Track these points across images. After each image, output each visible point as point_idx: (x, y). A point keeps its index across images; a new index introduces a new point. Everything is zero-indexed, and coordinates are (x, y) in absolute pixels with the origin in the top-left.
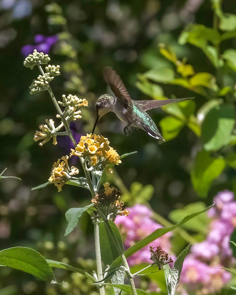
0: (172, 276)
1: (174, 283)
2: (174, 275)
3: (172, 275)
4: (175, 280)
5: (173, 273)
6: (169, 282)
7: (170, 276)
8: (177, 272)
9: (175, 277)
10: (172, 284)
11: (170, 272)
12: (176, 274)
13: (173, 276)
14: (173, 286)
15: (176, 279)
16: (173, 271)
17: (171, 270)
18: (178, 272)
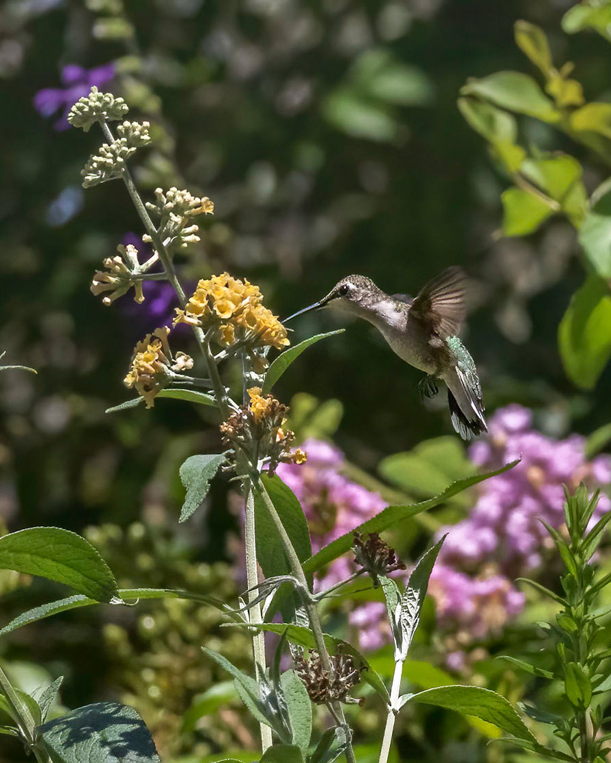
0: (403, 607)
1: (408, 624)
2: (409, 606)
3: (404, 604)
4: (410, 616)
5: (406, 600)
6: (397, 621)
7: (399, 607)
8: (415, 598)
9: (410, 610)
10: (403, 627)
11: (399, 600)
12: (413, 603)
13: (406, 606)
14: (406, 630)
15: (413, 615)
16: (405, 596)
17: (400, 595)
18: (417, 597)
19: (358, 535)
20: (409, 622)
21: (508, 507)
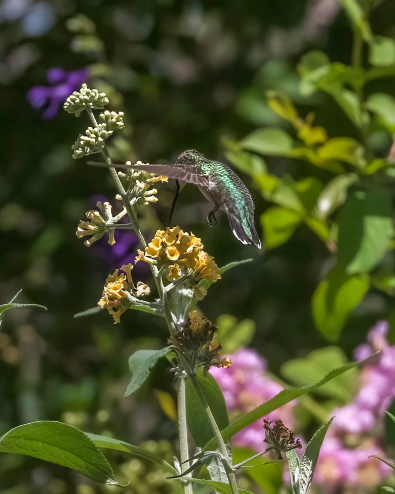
4: (306, 476)
5: (302, 464)
6: (296, 480)
7: (298, 469)
8: (309, 463)
9: (306, 472)
10: (300, 485)
11: (298, 464)
12: (308, 467)
13: (303, 469)
14: (302, 487)
16: (302, 461)
17: (299, 460)
18: (311, 463)
19: (267, 422)
20: (305, 481)
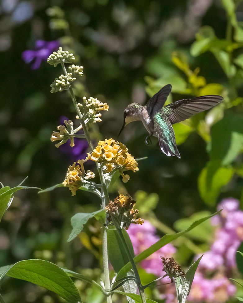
0: (182, 286)
1: (185, 294)
2: (186, 286)
3: (183, 285)
4: (186, 290)
5: (184, 283)
6: (180, 293)
7: (181, 286)
8: (188, 282)
9: (186, 288)
10: (182, 295)
11: (181, 282)
12: (187, 285)
13: (184, 286)
14: (184, 297)
15: (187, 290)
16: (184, 281)
17: (182, 280)
19: (164, 260)
20: (185, 293)
21: (228, 246)
